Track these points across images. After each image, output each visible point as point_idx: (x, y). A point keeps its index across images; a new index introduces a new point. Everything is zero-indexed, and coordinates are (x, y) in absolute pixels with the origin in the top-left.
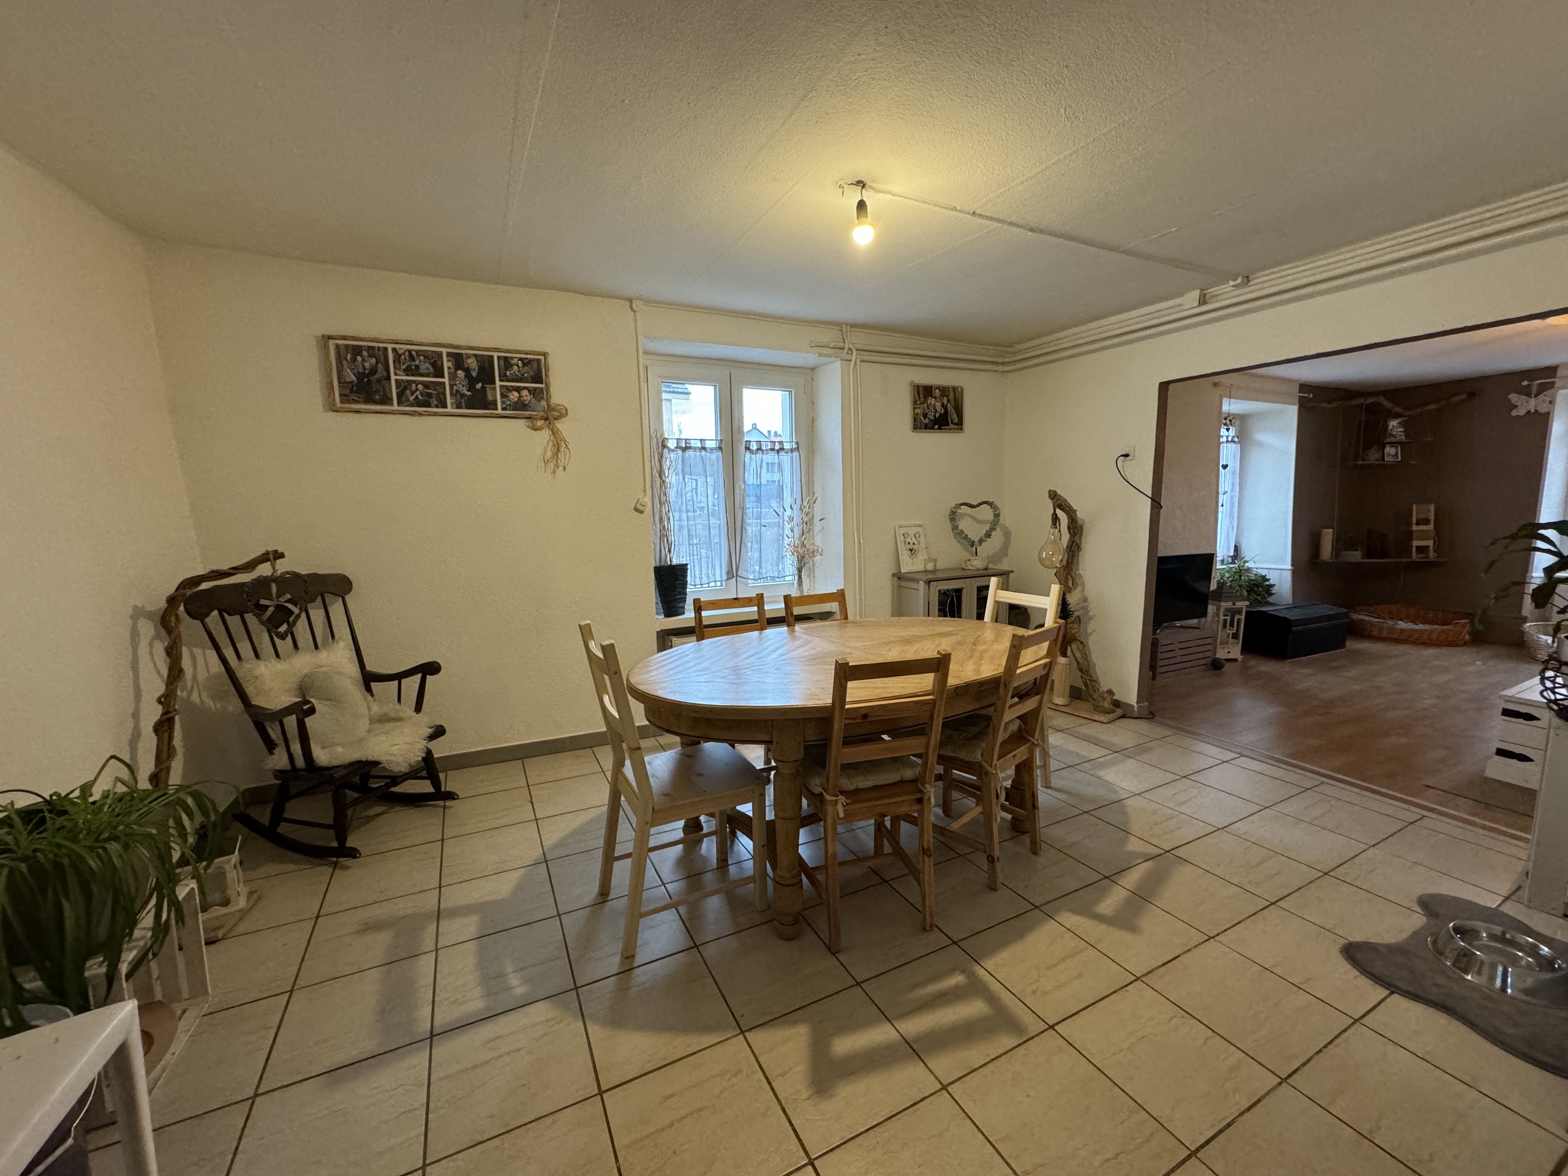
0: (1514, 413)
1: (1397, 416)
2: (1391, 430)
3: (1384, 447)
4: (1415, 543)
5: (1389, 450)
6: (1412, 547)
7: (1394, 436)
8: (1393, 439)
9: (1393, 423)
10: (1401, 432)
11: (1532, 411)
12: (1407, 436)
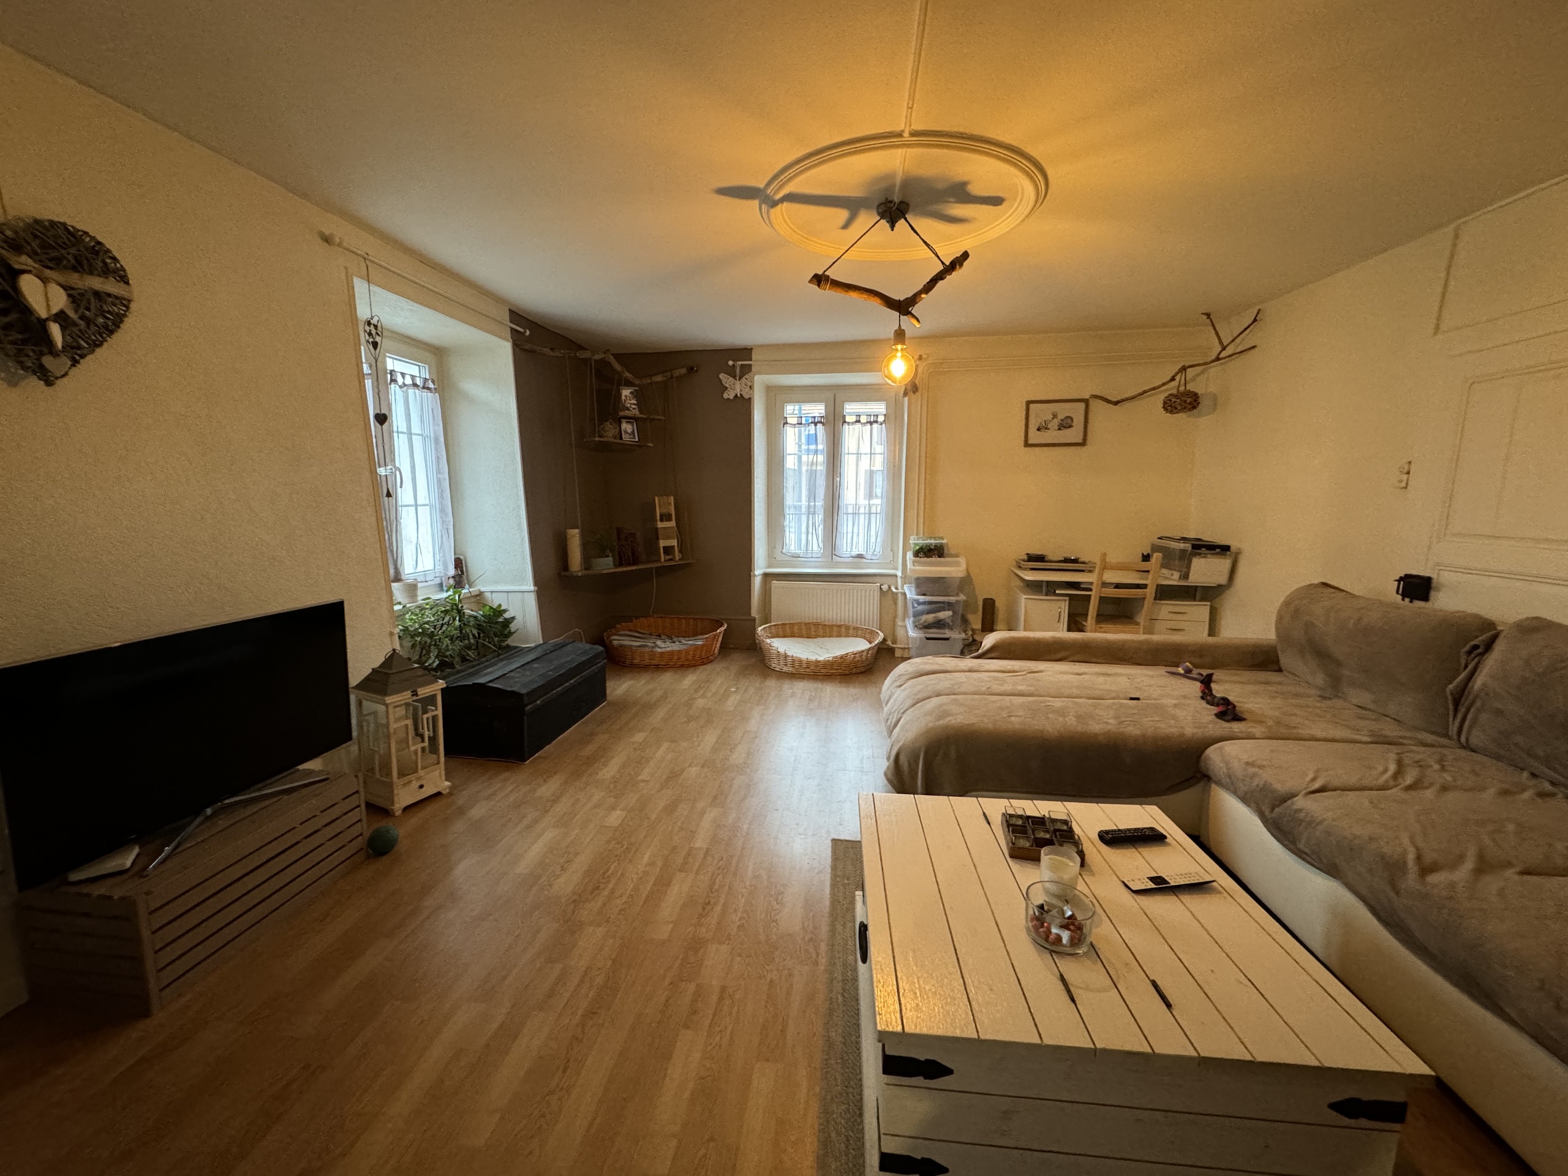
0: (726, 396)
1: (629, 384)
2: (625, 401)
3: (620, 423)
4: (663, 543)
5: (626, 427)
6: (659, 548)
7: (628, 409)
8: (627, 413)
9: (626, 392)
10: (634, 404)
11: (739, 395)
12: (641, 412)
